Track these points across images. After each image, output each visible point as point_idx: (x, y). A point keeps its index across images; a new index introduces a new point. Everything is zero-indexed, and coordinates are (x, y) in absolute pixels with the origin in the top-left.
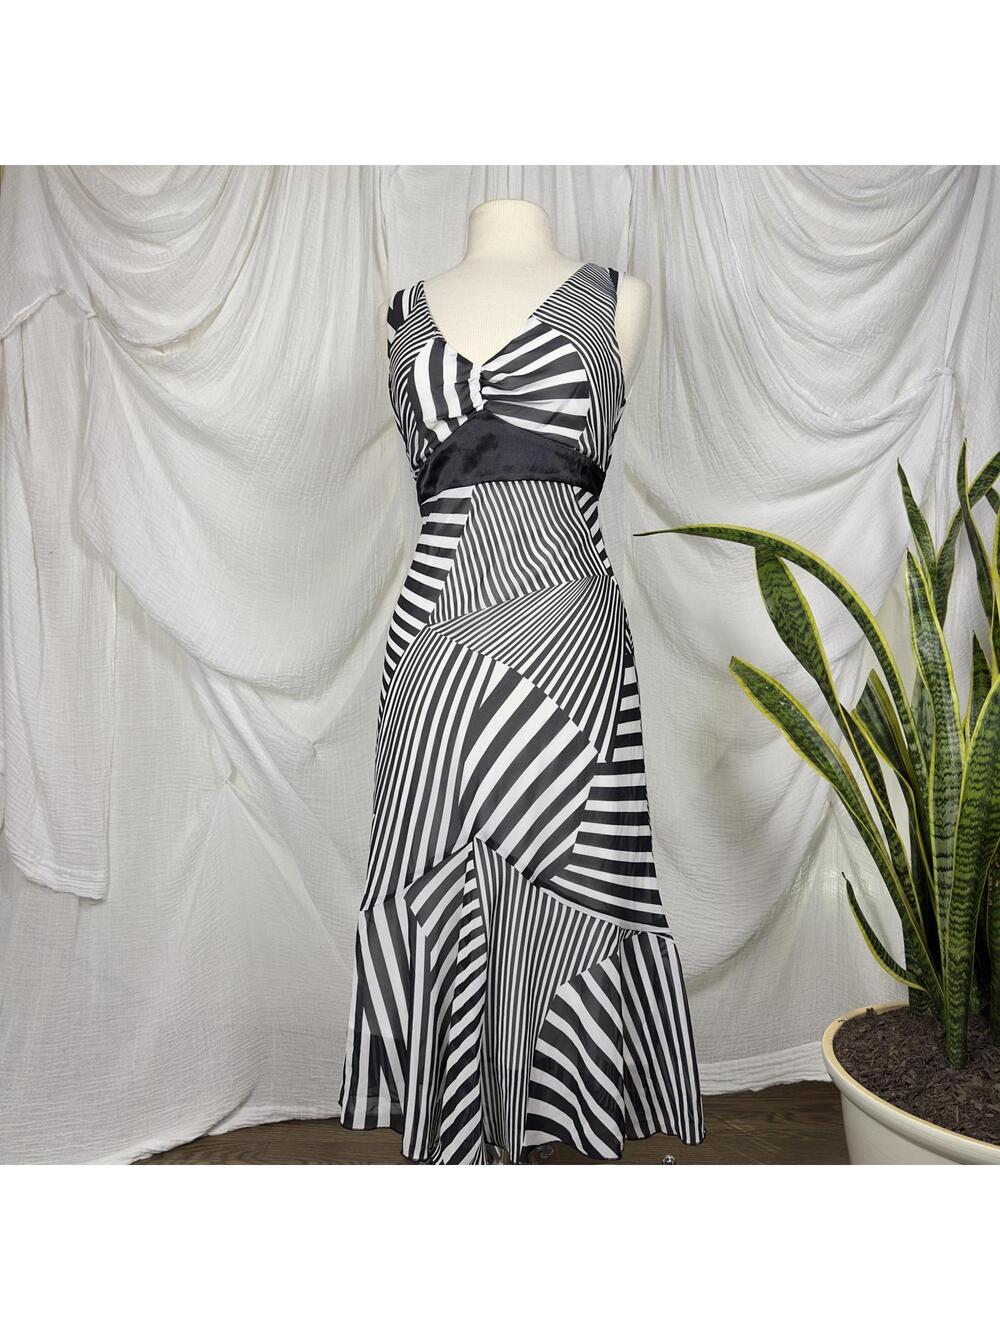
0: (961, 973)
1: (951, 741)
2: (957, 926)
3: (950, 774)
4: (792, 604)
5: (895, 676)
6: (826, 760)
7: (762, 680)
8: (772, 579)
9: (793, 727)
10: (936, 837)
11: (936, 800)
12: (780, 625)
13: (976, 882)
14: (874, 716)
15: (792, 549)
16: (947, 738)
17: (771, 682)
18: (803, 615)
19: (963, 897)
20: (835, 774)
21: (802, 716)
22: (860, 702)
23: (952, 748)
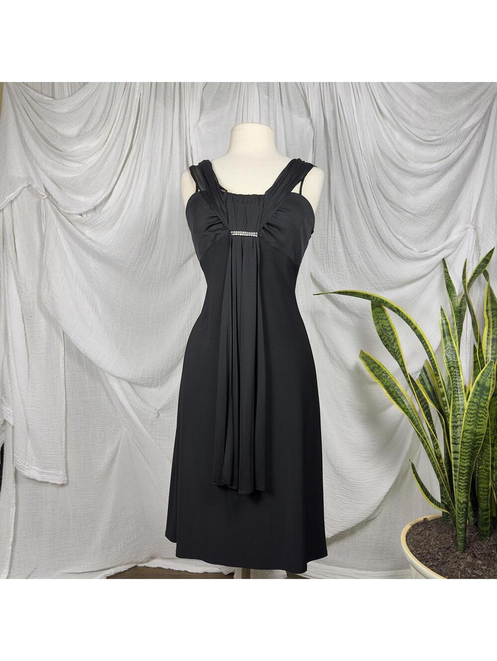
0: (463, 509)
1: (460, 398)
2: (461, 487)
3: (459, 414)
4: (388, 329)
5: (435, 365)
6: (404, 403)
7: (375, 363)
8: (379, 316)
9: (389, 386)
10: (453, 443)
11: (453, 427)
12: (383, 338)
13: (470, 468)
14: (427, 382)
15: (387, 302)
16: (458, 397)
17: (379, 364)
18: (393, 334)
19: (464, 474)
20: (408, 409)
21: (393, 381)
22: (420, 375)
23: (460, 402)
